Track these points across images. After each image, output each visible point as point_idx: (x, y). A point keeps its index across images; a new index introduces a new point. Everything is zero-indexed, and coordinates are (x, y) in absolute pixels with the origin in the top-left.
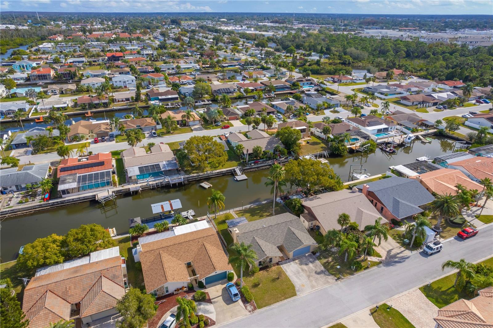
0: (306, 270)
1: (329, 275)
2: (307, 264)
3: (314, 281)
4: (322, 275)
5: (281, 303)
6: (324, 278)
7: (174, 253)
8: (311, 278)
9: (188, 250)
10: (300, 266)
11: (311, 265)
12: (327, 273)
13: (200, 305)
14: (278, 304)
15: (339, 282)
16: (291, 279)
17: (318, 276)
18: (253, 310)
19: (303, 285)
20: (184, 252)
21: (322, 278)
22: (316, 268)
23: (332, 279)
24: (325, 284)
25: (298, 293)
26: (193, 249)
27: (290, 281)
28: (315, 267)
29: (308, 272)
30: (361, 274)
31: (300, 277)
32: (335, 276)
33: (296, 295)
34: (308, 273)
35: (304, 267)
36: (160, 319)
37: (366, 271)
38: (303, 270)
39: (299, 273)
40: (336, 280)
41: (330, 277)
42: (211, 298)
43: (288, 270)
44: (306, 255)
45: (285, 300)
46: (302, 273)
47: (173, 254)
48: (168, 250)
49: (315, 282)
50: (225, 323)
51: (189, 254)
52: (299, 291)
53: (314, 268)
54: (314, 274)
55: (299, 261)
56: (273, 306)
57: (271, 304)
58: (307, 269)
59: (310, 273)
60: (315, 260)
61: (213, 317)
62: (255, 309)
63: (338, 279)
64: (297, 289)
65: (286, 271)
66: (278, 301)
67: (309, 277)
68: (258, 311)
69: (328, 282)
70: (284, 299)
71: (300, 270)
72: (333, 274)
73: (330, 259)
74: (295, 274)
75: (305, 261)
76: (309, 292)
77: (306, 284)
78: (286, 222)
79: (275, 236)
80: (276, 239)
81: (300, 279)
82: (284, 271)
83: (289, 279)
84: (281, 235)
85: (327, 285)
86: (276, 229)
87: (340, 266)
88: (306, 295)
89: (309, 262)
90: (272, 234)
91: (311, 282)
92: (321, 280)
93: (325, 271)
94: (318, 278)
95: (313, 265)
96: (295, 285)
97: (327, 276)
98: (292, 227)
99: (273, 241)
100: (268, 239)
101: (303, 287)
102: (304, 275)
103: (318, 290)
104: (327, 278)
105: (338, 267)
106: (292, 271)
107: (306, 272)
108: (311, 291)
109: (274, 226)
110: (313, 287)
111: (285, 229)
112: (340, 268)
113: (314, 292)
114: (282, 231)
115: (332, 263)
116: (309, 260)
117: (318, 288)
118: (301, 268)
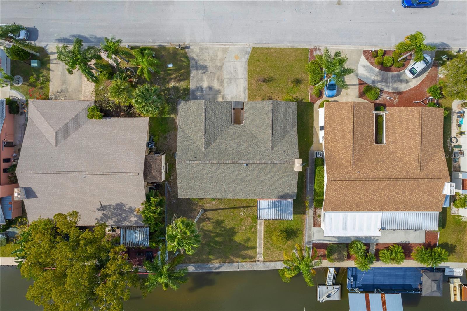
0: (218, 79)
1: (193, 58)
2: (210, 88)
3: (219, 58)
4: (201, 63)
5: (278, 46)
6: (201, 58)
7: (397, 165)
8: (219, 64)
9: (377, 164)
10: (221, 88)
11: (205, 85)
12: (192, 63)
13: (374, 82)
14: (282, 46)
15: (187, 44)
16: (246, 73)
17: (208, 64)
18: (315, 49)
19: (236, 57)
20: (383, 161)
21: (204, 59)
22: (202, 78)
23: (192, 51)
24: (207, 49)
25: (250, 50)
26: (370, 162)
27: (249, 71)
28: (201, 80)
29: (217, 75)
30: (149, 42)
31: (232, 71)
32: (186, 53)
33: (254, 48)
34: (218, 73)
35: (216, 85)
36: (423, 82)
37: (137, 44)
38: (222, 82)
39: (230, 80)
40: (188, 47)
41: (194, 55)
42: (358, 86)
43: (242, 89)
45: (270, 47)
46: (226, 76)
47: (400, 164)
48: (408, 172)
49: (217, 56)
50: (352, 48)
51: (377, 156)
52: (247, 52)
53: (205, 78)
54: (211, 69)
55: (217, 98)
56: (290, 46)
57: (291, 49)
58: (215, 81)
59: (214, 73)
60: (194, 91)
61: (363, 61)
62: (312, 51)
63: (184, 48)
64: (247, 56)
65: (245, 90)
66: (280, 49)
67: (220, 68)
68: (309, 48)
69: (201, 49)
70: (272, 49)
71: (225, 84)
72: (187, 58)
73: (172, 84)
74: (236, 79)
75: (208, 94)
76: (234, 46)
77: (230, 59)
78: (205, 160)
79: (236, 141)
80: (236, 136)
81: (235, 69)
82: (247, 91)
83: (248, 75)
84: (225, 140)
85: (206, 46)
86: (228, 153)
87: (166, 67)
88: (241, 44)
89: (204, 92)
90: (240, 146)
91: (222, 59)
92: (207, 57)
93: (193, 67)
94: (208, 61)
95: (203, 84)
96: (247, 62)
97: (196, 58)
98: (198, 149)
99: (244, 133)
100: (250, 139)
101: (238, 55)
102: (225, 72)
103: (221, 43)
104: (197, 56)
105: (170, 66)
106: (237, 86)
107: (219, 76)
108: (230, 46)
109: (229, 159)
110: (225, 51)
111: (213, 148)
112: (170, 63)
113: (229, 44)
114: (220, 145)
115: (174, 76)
116: (202, 93)
117: (220, 46)
118: (221, 86)
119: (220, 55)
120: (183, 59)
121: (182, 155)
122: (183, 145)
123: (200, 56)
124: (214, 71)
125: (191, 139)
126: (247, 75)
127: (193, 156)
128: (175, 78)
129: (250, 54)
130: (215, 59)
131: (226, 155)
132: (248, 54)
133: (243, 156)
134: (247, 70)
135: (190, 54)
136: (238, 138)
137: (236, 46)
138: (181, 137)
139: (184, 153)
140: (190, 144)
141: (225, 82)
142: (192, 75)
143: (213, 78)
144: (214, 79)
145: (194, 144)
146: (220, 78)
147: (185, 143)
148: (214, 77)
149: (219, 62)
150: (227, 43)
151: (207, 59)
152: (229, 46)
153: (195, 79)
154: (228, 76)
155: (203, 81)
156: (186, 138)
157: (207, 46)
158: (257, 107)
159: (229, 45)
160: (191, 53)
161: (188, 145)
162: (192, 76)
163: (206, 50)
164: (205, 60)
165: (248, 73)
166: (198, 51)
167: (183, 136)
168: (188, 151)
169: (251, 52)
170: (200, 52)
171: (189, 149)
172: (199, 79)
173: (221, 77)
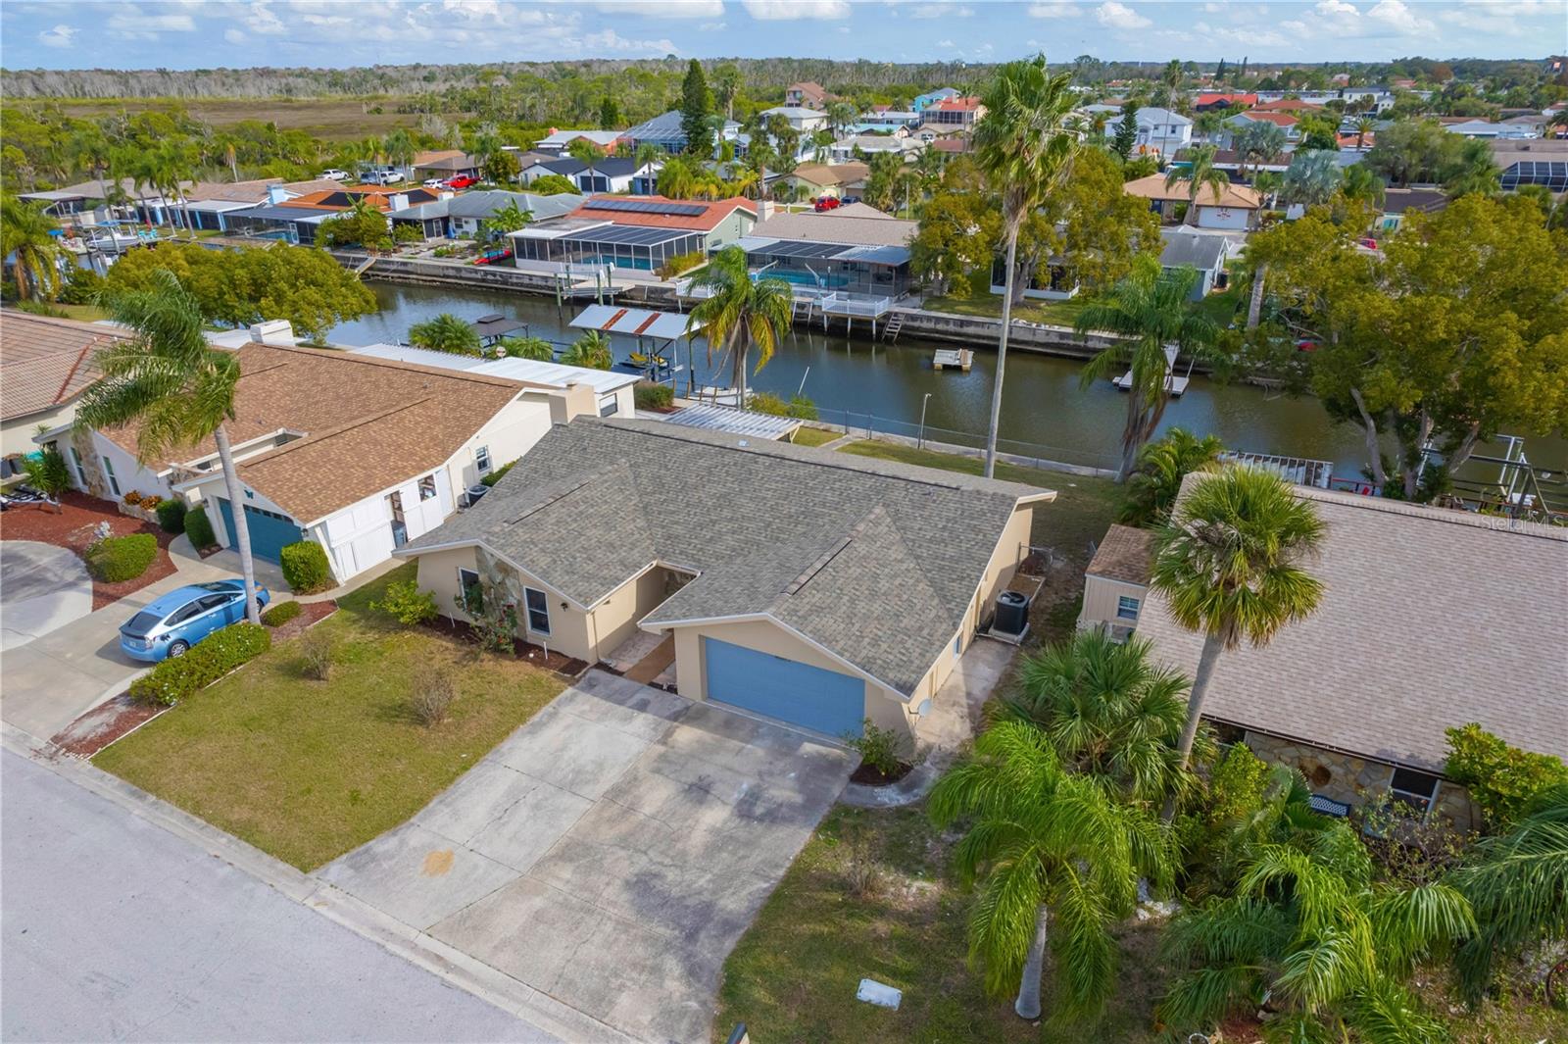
0: (631, 809)
1: (693, 971)
3: (538, 902)
4: (658, 930)
6: (640, 951)
10: (646, 772)
11: (715, 817)
12: (714, 951)
16: (466, 778)
17: (615, 897)
18: (72, 746)
19: (442, 864)
21: (625, 937)
22: (712, 849)
23: (668, 1015)
24: (561, 986)
25: (337, 869)
27: (447, 780)
29: (624, 827)
31: (523, 812)
32: (721, 1021)
33: (304, 869)
34: (608, 834)
35: (658, 794)
38: (619, 794)
39: (571, 785)
41: (675, 985)
42: (132, 596)
43: (551, 733)
44: (808, 748)
45: (225, 839)
46: (580, 805)
49: (538, 917)
52: (364, 863)
53: (697, 840)
54: (629, 866)
55: (701, 743)
57: (157, 791)
58: (648, 808)
59: (626, 842)
62: (92, 747)
64: (383, 845)
65: (541, 725)
66: (197, 810)
67: (570, 852)
68: (82, 764)
69: (599, 1001)
70: (229, 827)
71: (608, 780)
73: (921, 890)
74: (542, 777)
75: (730, 769)
76: (394, 926)
77: (481, 871)
78: (889, 480)
79: (726, 513)
80: (717, 527)
81: (500, 816)
82: (536, 718)
83: (466, 767)
84: (769, 525)
85: (553, 1007)
86: (783, 483)
87: (909, 1002)
88: (346, 923)
89: (745, 786)
90: (724, 496)
91: (521, 888)
92: (598, 939)
93: (728, 926)
94: (611, 911)
95: (725, 822)
96: (412, 820)
97: (673, 965)
98: (900, 519)
99: (679, 530)
100: (671, 507)
101: (421, 869)
102: (567, 825)
103: (450, 977)
104: (656, 970)
105: (876, 992)
106: (564, 748)
107: (611, 821)
108: (413, 934)
109: (791, 466)
110: (466, 924)
111: (836, 509)
112: (875, 1008)
113: (406, 954)
114: (803, 513)
115: (882, 927)
116: (758, 786)
117: (474, 966)
118: (636, 779)
119: (511, 918)
120: (760, 994)
121: (985, 514)
122: (964, 546)
123: (634, 965)
124: (622, 853)
125: (917, 557)
126: (474, 770)
127: (934, 501)
128: (882, 911)
129: (362, 848)
130: (565, 905)
131: (797, 478)
132: (370, 848)
133: (735, 464)
134: (451, 787)
135: (694, 1005)
136: (714, 522)
137: (384, 919)
138: (963, 579)
139: (973, 519)
140: (931, 541)
141: (607, 787)
142: (766, 885)
143: (656, 823)
144: (653, 817)
145: (913, 541)
146: (615, 809)
147: (951, 551)
148: (642, 826)
149: (555, 883)
150: (409, 963)
151: (609, 927)
152: (424, 941)
153: (756, 857)
154: (566, 800)
155: (714, 831)
156: (941, 568)
157: (546, 1003)
158: (555, 561)
159: (414, 947)
160: (684, 1013)
161: (943, 541)
162: (767, 878)
163: (571, 982)
164: (623, 926)
165: (457, 774)
166: (624, 1000)
167: (953, 581)
168: (948, 521)
169: (345, 856)
170: (621, 988)
171: (944, 528)
172: (733, 853)
173: (606, 815)
